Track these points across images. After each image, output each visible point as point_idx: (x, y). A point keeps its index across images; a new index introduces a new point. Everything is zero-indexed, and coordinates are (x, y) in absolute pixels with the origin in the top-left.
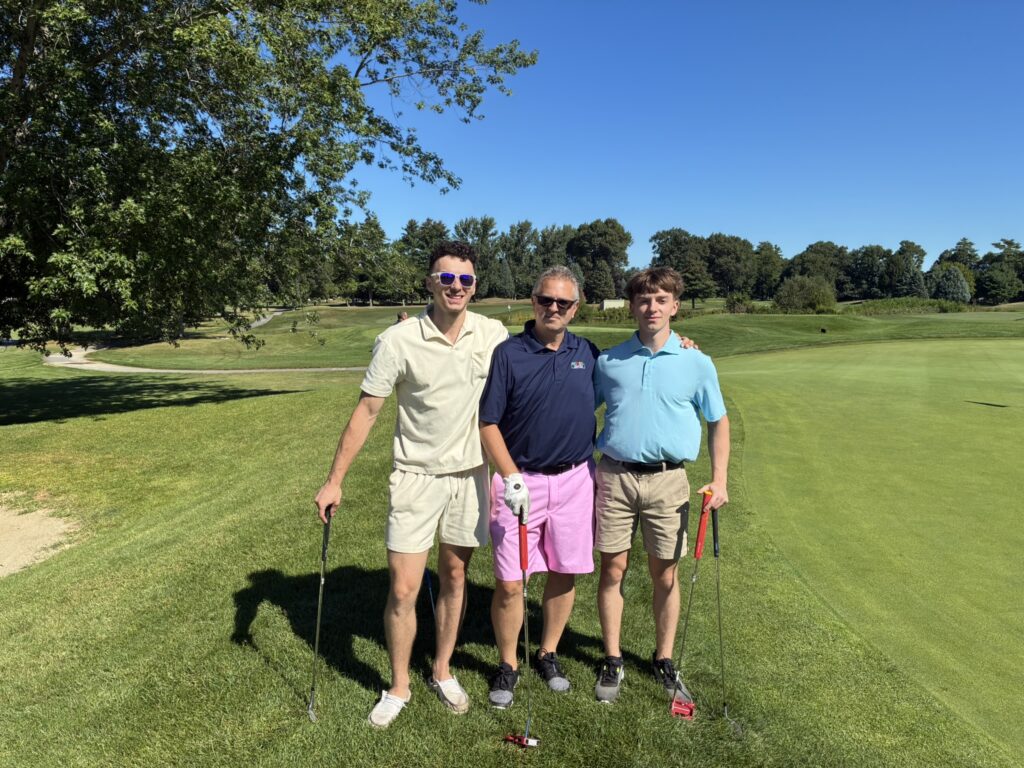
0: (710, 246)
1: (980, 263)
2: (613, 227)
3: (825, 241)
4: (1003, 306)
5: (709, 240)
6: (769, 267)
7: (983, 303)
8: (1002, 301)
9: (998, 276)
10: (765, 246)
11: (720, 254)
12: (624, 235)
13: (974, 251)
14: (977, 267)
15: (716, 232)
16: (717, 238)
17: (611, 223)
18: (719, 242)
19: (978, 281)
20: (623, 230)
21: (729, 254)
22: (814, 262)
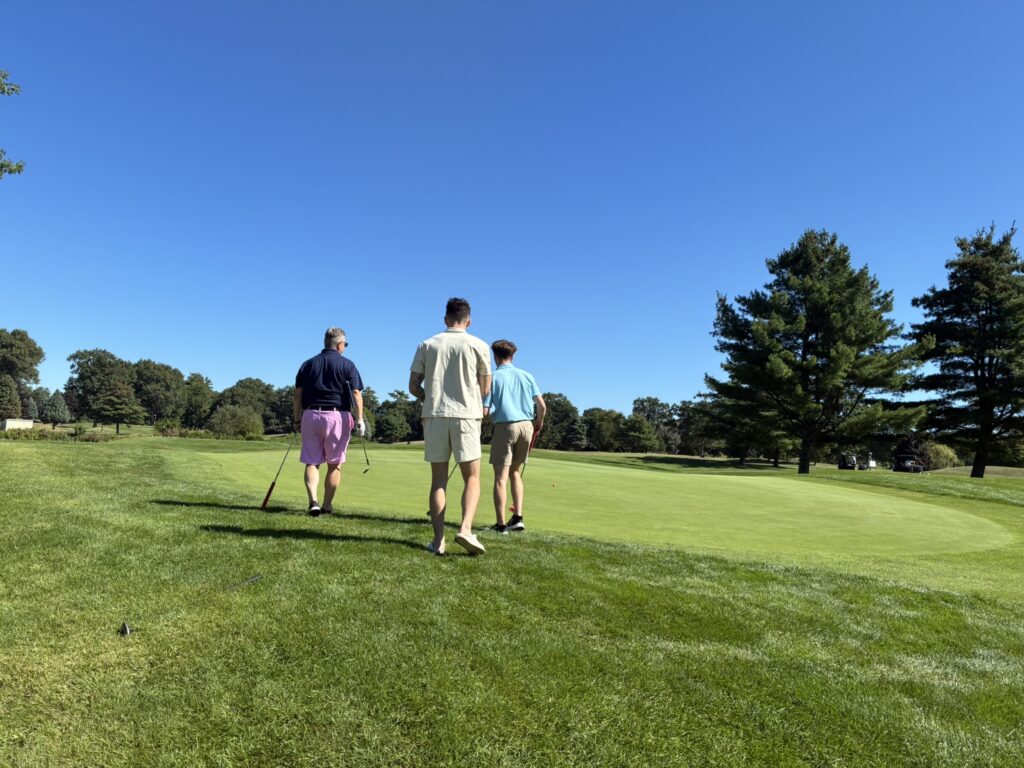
0: (137, 372)
1: (379, 408)
2: (22, 340)
3: (254, 378)
4: (395, 444)
5: (137, 365)
6: (199, 398)
7: (381, 442)
8: (395, 441)
9: (393, 420)
10: (196, 378)
11: (148, 381)
12: (36, 349)
13: (375, 398)
14: (377, 411)
15: (145, 358)
16: (147, 364)
17: (20, 335)
18: (148, 369)
19: (377, 422)
20: (35, 344)
21: (158, 381)
22: (243, 397)
